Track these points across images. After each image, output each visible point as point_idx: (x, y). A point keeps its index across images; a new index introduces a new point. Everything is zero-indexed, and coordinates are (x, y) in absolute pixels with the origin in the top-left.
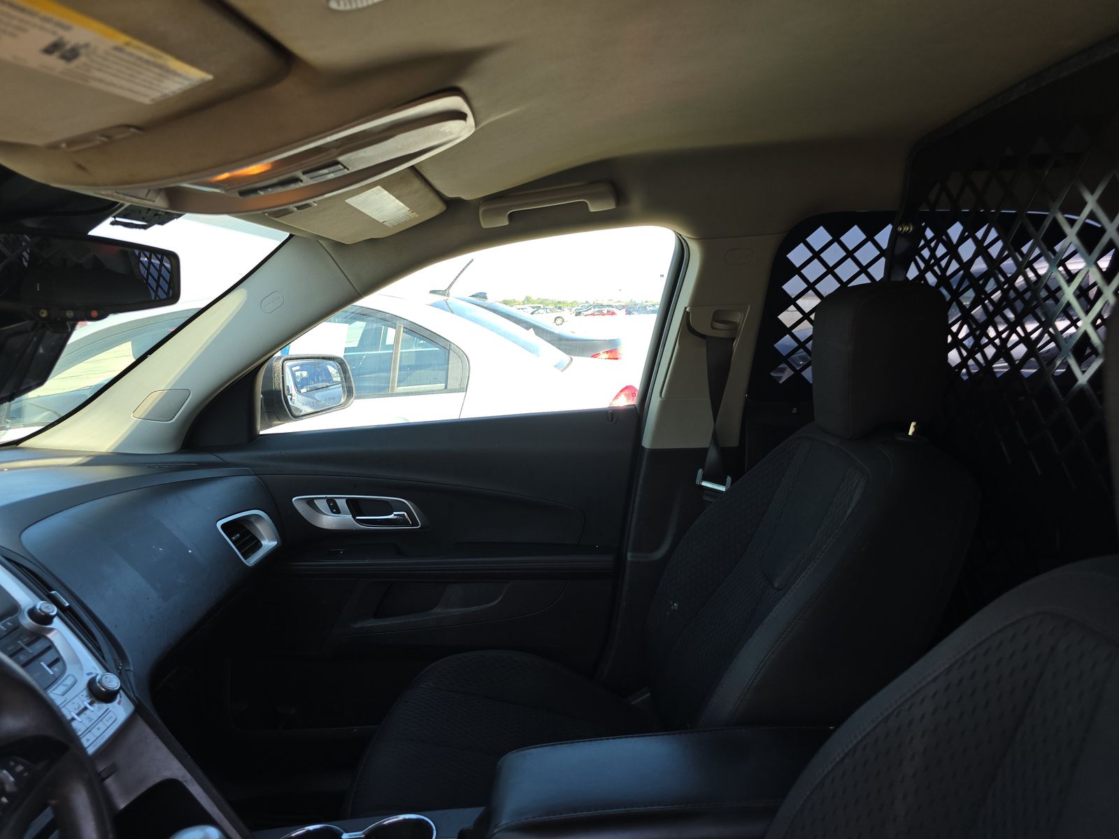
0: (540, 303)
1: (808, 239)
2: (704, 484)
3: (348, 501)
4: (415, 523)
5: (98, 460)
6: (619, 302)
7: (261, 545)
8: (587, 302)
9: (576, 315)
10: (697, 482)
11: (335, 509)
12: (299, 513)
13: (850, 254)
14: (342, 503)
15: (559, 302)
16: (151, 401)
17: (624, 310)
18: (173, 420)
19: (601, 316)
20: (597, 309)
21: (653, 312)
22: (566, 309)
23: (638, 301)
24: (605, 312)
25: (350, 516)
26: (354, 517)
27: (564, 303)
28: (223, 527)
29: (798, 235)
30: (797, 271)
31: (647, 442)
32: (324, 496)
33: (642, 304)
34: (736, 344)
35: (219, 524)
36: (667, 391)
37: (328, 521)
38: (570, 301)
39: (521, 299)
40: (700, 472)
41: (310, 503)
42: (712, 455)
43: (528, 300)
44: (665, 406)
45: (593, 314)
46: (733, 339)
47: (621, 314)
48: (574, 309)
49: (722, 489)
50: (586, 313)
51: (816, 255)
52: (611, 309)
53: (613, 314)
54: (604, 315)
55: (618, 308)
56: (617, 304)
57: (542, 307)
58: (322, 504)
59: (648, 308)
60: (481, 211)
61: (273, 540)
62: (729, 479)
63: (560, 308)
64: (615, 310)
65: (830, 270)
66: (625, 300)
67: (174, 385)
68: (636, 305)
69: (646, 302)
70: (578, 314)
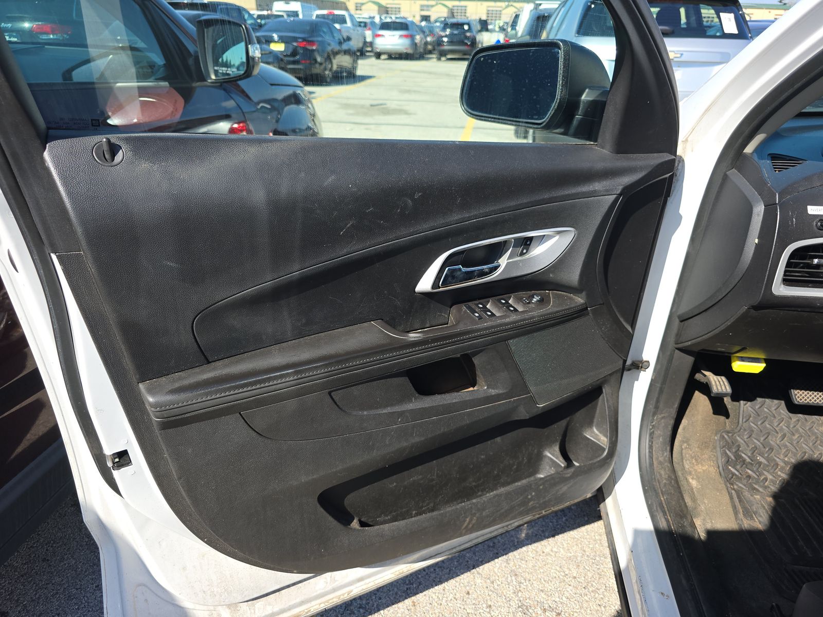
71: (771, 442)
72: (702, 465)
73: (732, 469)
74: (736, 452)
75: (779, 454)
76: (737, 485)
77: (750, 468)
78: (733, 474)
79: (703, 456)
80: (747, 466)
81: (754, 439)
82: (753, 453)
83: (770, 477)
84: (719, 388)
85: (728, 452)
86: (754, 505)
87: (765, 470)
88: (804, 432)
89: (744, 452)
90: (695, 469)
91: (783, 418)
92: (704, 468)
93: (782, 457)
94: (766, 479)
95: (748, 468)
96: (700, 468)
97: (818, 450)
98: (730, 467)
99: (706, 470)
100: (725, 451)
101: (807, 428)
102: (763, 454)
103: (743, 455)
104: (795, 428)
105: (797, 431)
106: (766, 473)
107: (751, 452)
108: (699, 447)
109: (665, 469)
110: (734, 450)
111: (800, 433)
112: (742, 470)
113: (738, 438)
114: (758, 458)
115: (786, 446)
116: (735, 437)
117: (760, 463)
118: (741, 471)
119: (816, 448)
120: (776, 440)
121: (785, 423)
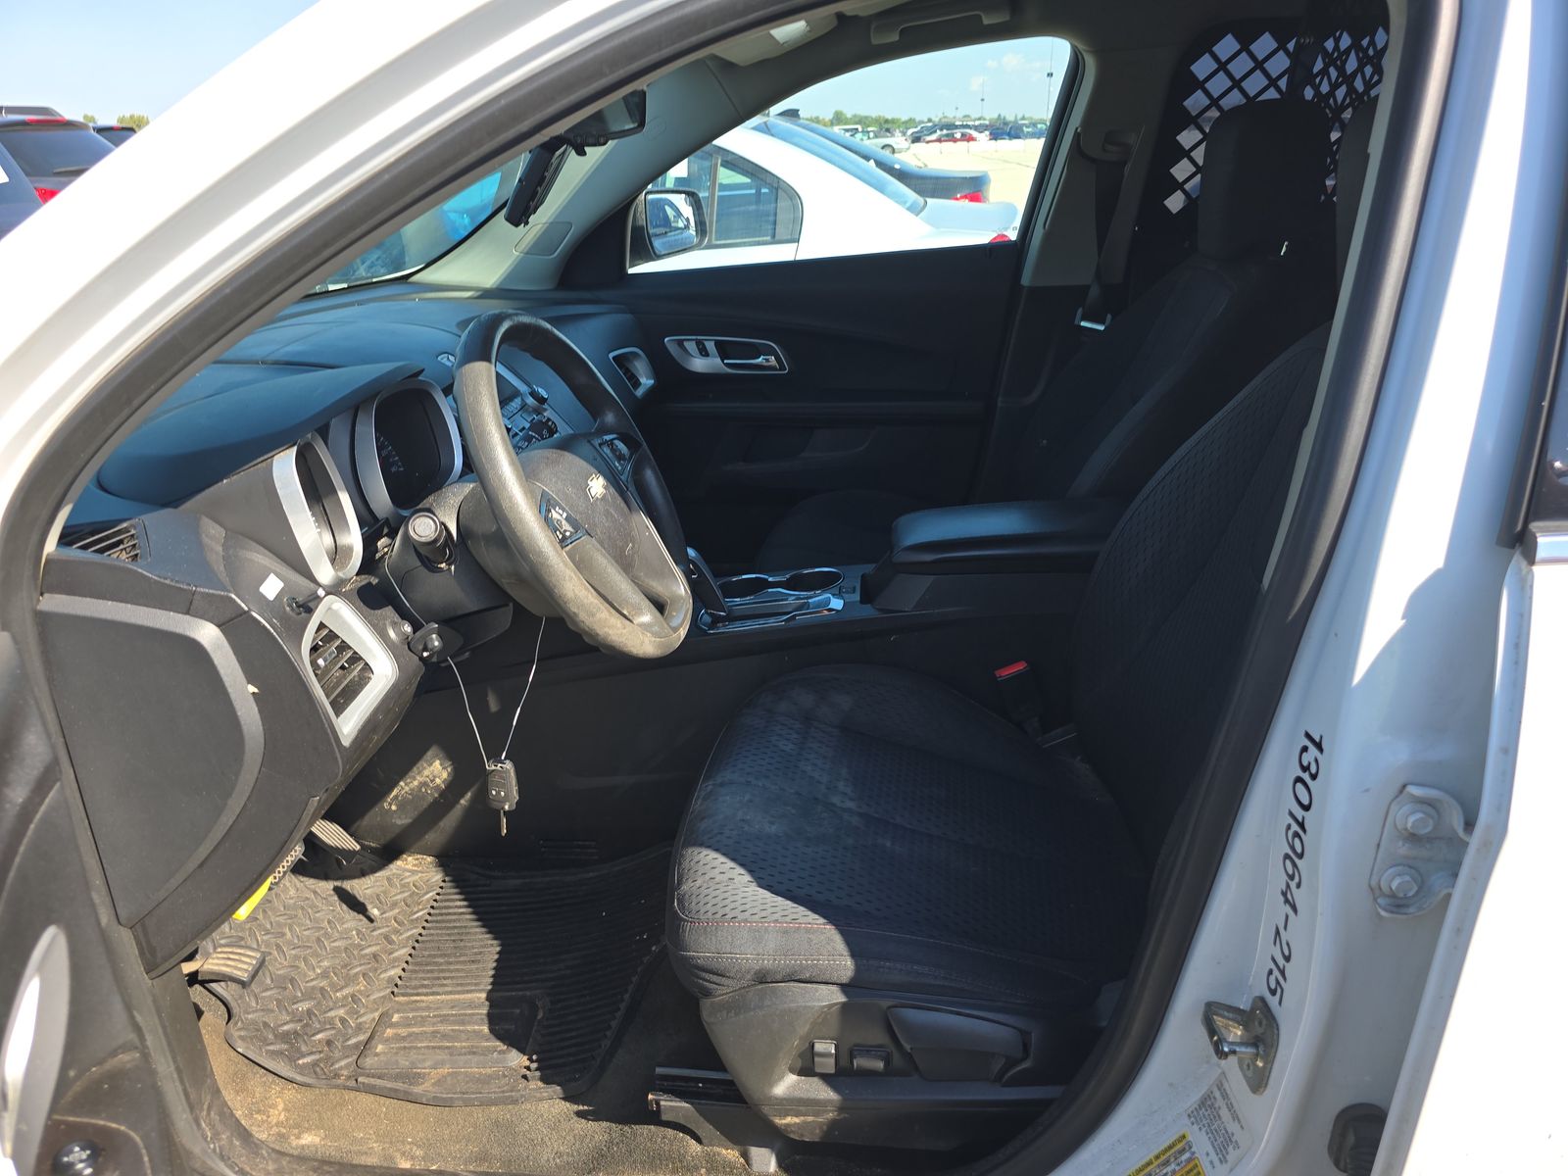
0: (857, 123)
1: (1214, 49)
2: (1083, 324)
3: (718, 344)
4: (782, 368)
5: (487, 294)
6: (979, 119)
7: (640, 384)
8: (930, 120)
9: (913, 142)
10: (1076, 322)
11: (704, 353)
12: (670, 354)
13: (1259, 65)
14: (710, 346)
15: (887, 121)
16: (532, 236)
17: (987, 133)
18: (556, 254)
19: (951, 143)
20: (945, 132)
21: (1035, 135)
22: (897, 133)
23: (1010, 118)
24: (958, 136)
25: (719, 360)
26: (723, 361)
27: (893, 121)
28: (613, 358)
29: (1204, 44)
30: (1200, 85)
31: (1026, 280)
32: (694, 337)
33: (1016, 121)
34: (1127, 169)
35: (611, 355)
36: (1050, 223)
37: (699, 364)
38: (904, 118)
39: (829, 116)
40: (1080, 311)
41: (680, 343)
42: (1094, 292)
43: (838, 119)
44: (1048, 237)
45: (939, 140)
46: (1125, 163)
47: (983, 138)
48: (910, 132)
49: (1101, 328)
50: (929, 138)
51: (1222, 66)
52: (968, 131)
53: (971, 139)
54: (955, 140)
55: (980, 129)
56: (977, 123)
57: (860, 130)
58: (691, 346)
59: (1025, 129)
60: (873, 27)
61: (650, 379)
62: (1109, 316)
63: (888, 130)
64: (974, 134)
65: (1236, 84)
66: (990, 115)
67: (557, 217)
68: (1006, 124)
69: (1023, 118)
70: (916, 139)
71: (279, 972)
72: (274, 1106)
73: (305, 1060)
74: (276, 1036)
75: (305, 975)
76: (341, 1068)
77: (313, 1032)
78: (315, 1064)
79: (258, 1095)
80: (306, 1034)
81: (264, 994)
82: (288, 1013)
83: (341, 1012)
84: (245, 967)
85: (271, 1048)
86: (397, 1061)
87: (325, 1012)
88: (286, 917)
89: (279, 1023)
90: (277, 1125)
91: (250, 929)
92: (281, 1107)
93: (312, 975)
94: (343, 1021)
95: (314, 1035)
96: (278, 1114)
97: (323, 921)
98: (300, 1062)
99: (285, 1104)
100: (267, 1052)
101: (282, 909)
102: (296, 997)
103: (286, 1028)
104: (274, 924)
105: (279, 925)
106: (332, 1014)
107: (284, 1013)
108: (237, 1092)
109: (296, 1170)
110: (271, 1036)
111: (285, 924)
112: (313, 1047)
113: (250, 1016)
114: (300, 1009)
115: (297, 958)
116: (247, 1019)
117: (309, 1012)
118: (314, 1050)
119: (317, 920)
120: (280, 964)
121: (260, 931)
